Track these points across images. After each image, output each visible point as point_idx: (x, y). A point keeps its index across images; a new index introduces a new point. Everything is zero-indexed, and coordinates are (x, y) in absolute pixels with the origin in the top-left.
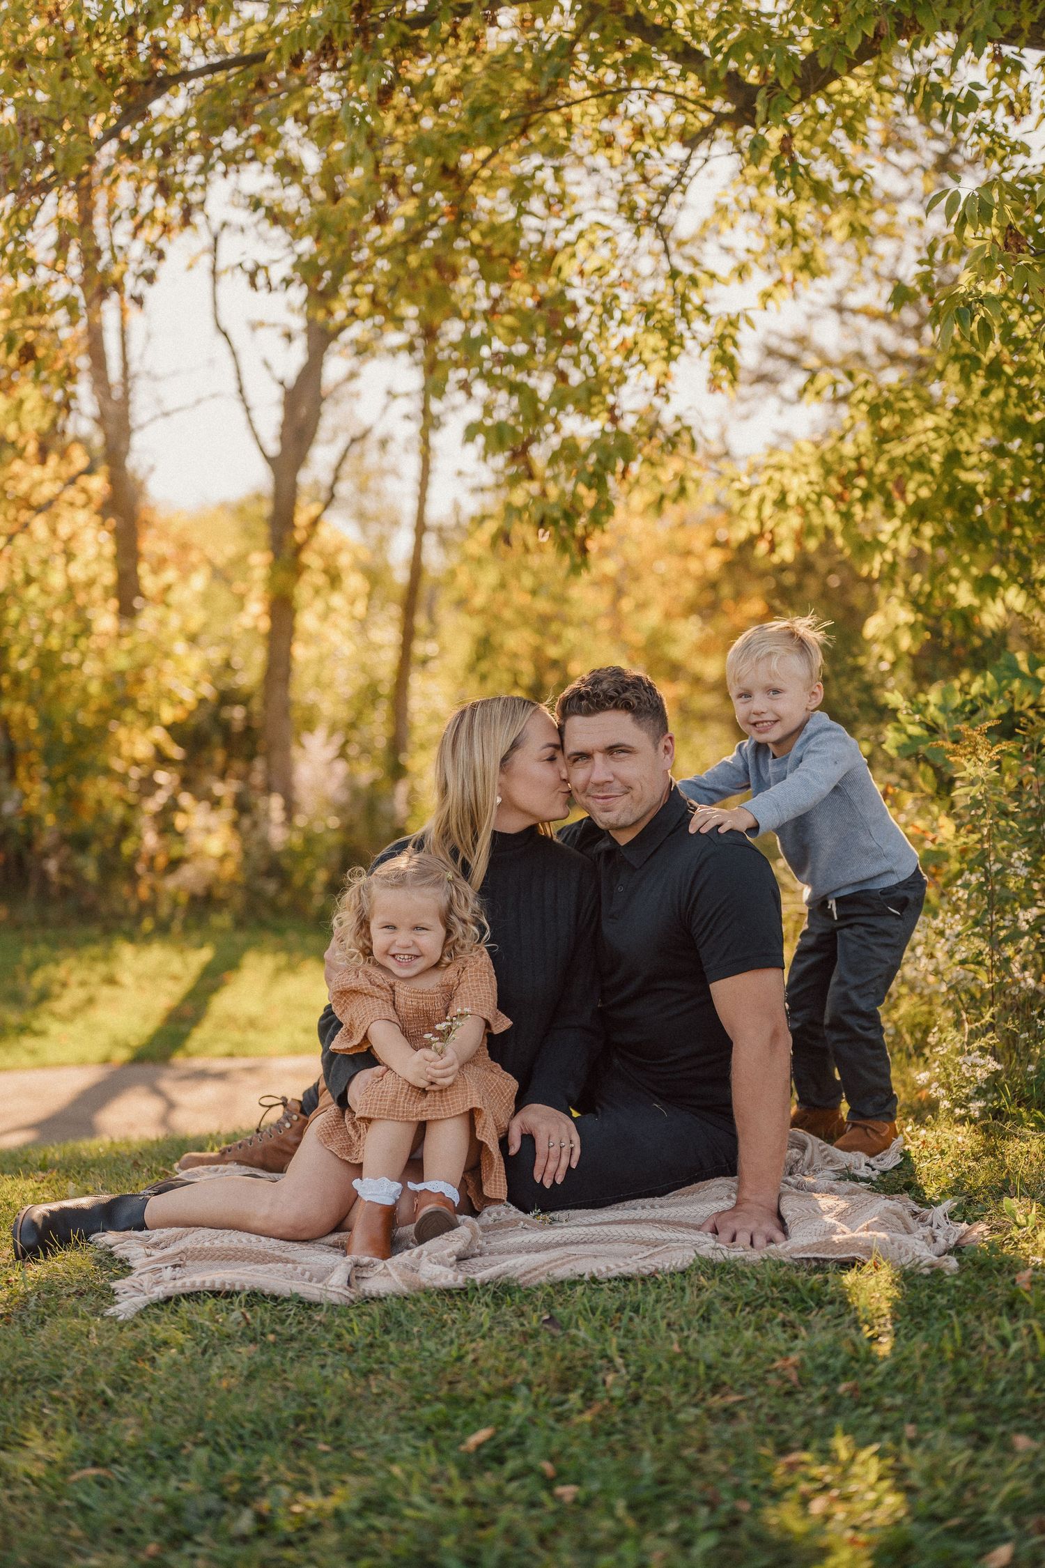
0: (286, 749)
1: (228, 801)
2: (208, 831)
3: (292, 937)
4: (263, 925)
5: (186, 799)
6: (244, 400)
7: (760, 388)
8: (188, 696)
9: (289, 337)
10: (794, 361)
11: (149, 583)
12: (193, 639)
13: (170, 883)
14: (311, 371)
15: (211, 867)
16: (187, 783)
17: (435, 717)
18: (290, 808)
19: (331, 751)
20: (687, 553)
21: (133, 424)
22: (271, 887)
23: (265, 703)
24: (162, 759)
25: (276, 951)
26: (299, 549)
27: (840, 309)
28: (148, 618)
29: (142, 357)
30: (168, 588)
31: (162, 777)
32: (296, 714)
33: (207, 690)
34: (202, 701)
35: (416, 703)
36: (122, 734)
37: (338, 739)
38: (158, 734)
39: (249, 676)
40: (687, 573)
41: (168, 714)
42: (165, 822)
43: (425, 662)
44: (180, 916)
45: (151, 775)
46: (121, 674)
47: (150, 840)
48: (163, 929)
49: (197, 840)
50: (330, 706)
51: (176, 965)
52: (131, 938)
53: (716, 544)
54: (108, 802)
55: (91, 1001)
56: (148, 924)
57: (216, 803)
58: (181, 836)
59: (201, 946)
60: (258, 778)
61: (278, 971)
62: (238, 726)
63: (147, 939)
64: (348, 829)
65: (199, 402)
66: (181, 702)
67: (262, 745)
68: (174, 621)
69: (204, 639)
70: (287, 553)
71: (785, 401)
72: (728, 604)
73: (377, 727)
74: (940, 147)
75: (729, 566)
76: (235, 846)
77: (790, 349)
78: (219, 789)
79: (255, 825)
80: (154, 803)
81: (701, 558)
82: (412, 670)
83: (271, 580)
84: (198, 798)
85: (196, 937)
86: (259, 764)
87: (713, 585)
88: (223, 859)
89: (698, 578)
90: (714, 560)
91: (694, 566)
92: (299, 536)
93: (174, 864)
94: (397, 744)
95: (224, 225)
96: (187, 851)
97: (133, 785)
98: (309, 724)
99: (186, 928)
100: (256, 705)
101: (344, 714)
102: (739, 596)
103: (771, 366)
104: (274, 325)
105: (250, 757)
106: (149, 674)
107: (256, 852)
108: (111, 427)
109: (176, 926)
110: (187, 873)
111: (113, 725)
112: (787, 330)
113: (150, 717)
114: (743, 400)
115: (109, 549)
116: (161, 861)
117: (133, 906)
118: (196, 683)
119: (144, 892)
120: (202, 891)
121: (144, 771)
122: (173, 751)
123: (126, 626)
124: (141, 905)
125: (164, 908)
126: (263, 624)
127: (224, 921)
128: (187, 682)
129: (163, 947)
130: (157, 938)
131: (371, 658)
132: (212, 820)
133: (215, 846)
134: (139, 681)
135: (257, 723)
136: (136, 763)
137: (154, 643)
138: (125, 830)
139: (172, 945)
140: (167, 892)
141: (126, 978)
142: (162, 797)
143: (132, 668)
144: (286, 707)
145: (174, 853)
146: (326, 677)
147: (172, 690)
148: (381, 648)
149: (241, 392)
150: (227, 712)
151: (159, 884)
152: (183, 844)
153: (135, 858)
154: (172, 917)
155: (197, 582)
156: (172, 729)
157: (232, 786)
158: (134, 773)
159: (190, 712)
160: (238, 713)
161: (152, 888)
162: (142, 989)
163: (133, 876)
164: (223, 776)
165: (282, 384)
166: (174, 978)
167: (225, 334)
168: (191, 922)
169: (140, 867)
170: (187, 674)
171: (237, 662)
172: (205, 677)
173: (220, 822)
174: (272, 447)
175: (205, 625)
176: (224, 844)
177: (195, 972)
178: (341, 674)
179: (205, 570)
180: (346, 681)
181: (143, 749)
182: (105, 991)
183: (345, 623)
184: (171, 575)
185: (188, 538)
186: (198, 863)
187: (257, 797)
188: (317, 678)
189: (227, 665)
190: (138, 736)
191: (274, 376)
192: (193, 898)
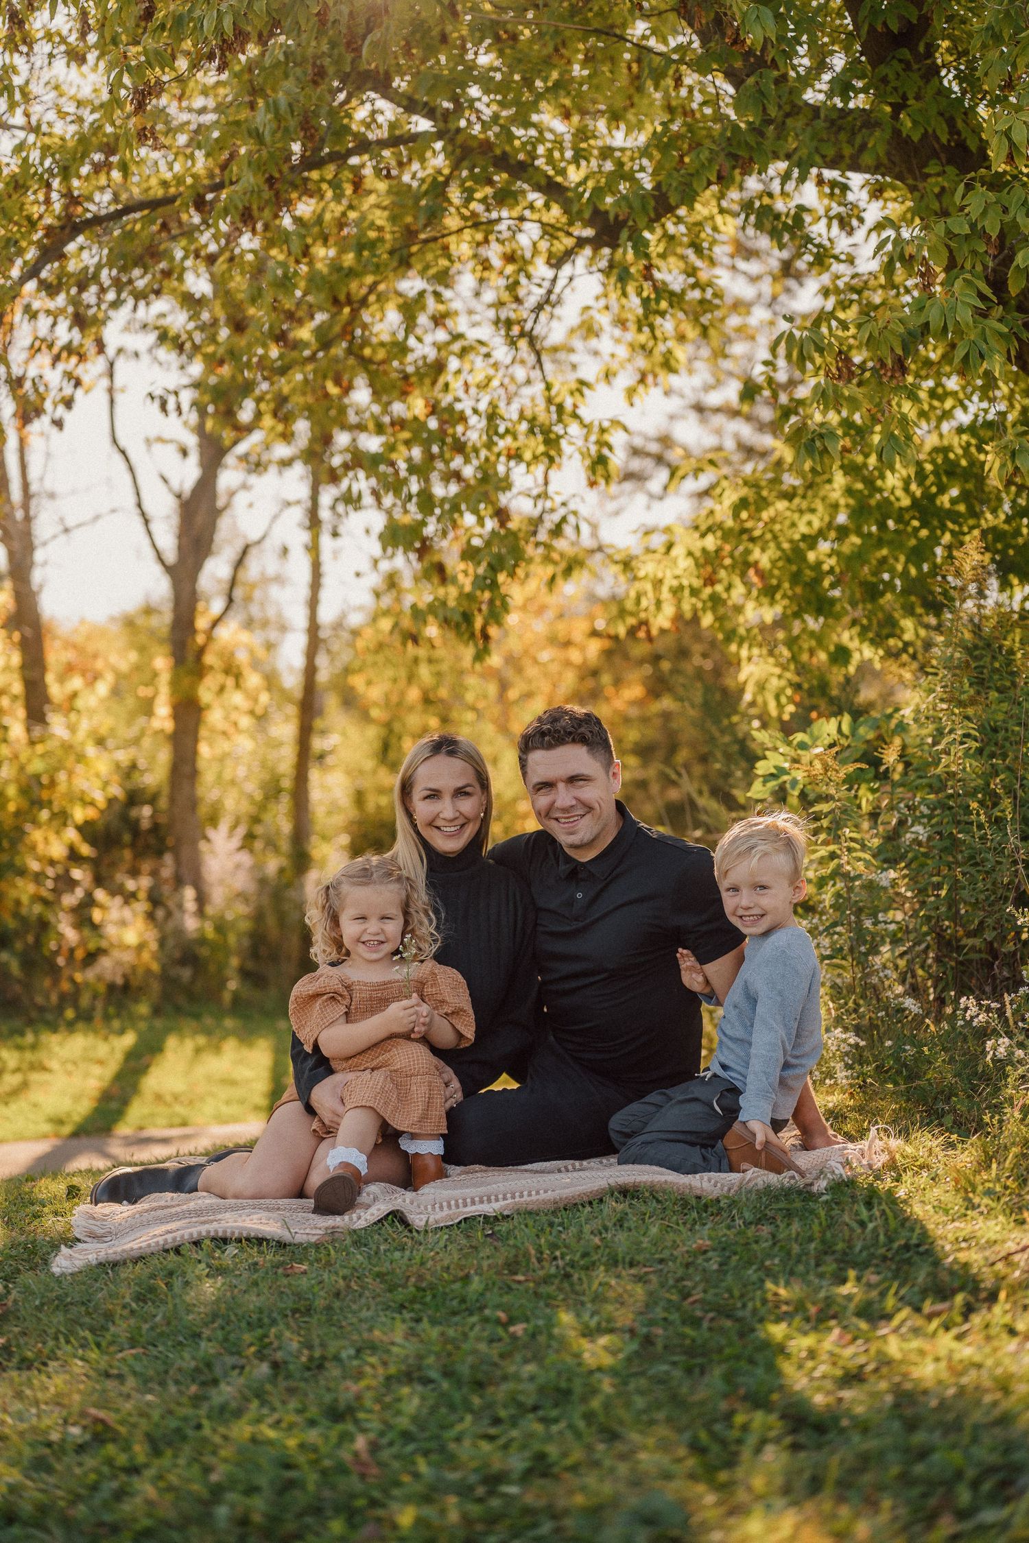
0: (194, 843)
1: (142, 895)
2: (123, 923)
3: (208, 1021)
4: (178, 1010)
5: (100, 895)
6: (143, 514)
7: (628, 486)
8: (99, 797)
9: (184, 453)
10: (659, 460)
11: (56, 690)
12: (100, 742)
13: (90, 975)
14: (206, 484)
15: (128, 957)
16: (99, 881)
17: (333, 809)
18: (201, 900)
19: (236, 842)
20: (567, 644)
21: (36, 542)
22: (186, 973)
23: (172, 800)
24: (74, 856)
25: (195, 1033)
26: (201, 651)
27: (699, 408)
28: (57, 725)
29: (41, 479)
30: (74, 695)
31: (77, 874)
32: (203, 810)
33: (116, 791)
34: (111, 801)
35: (316, 794)
36: (37, 835)
37: (241, 831)
38: (71, 834)
39: (155, 776)
40: (568, 663)
41: (80, 814)
42: (83, 916)
43: (321, 757)
44: (99, 1005)
45: (67, 871)
46: (37, 777)
47: (71, 935)
48: (85, 1018)
49: (111, 931)
50: (233, 804)
51: (102, 1049)
52: (54, 1029)
53: (595, 633)
54: (25, 899)
55: (25, 1085)
56: (70, 1014)
57: (130, 897)
58: (95, 927)
59: (122, 1032)
60: (167, 872)
61: (198, 1051)
62: (145, 824)
63: (71, 1026)
64: (258, 917)
65: (97, 518)
66: (92, 803)
67: (170, 841)
68: (85, 725)
69: (110, 743)
70: (190, 658)
71: (651, 496)
72: (609, 690)
73: (280, 820)
74: (785, 254)
75: (608, 654)
76: (151, 936)
77: (654, 448)
78: (131, 885)
79: (169, 914)
80: (69, 900)
81: (583, 649)
82: (310, 765)
83: (174, 683)
84: (112, 894)
85: (116, 1024)
86: (168, 859)
87: (595, 673)
88: (141, 947)
89: (579, 667)
90: (594, 648)
91: (575, 656)
92: (200, 639)
93: (91, 957)
94: (300, 836)
95: (120, 351)
96: (104, 944)
97: (50, 884)
98: (213, 820)
99: (107, 1018)
100: (163, 803)
101: (245, 808)
102: (618, 682)
103: (636, 464)
104: (171, 441)
105: (159, 853)
106: (62, 777)
107: (171, 942)
108: (16, 545)
109: (98, 1014)
110: (105, 963)
111: (28, 827)
112: (652, 432)
113: (62, 817)
114: (613, 498)
115: (16, 659)
116: (80, 954)
117: (54, 998)
118: (106, 784)
119: (65, 986)
120: (119, 981)
121: (60, 869)
122: (85, 850)
123: (37, 731)
124: (63, 997)
125: (85, 1001)
126: (169, 726)
127: (143, 1009)
128: (98, 783)
129: (85, 1035)
130: (80, 1025)
131: (273, 755)
132: (127, 913)
133: (131, 937)
134: (53, 783)
135: (163, 820)
136: (52, 863)
137: (67, 747)
138: (44, 926)
139: (96, 1032)
140: (87, 984)
141: (54, 1064)
142: (79, 893)
143: (46, 772)
144: (194, 803)
145: (92, 946)
146: (227, 775)
147: (83, 792)
148: (281, 744)
149: (139, 505)
150: (134, 813)
151: (79, 977)
152: (101, 936)
153: (57, 953)
154: (93, 1008)
155: (102, 688)
156: (86, 830)
157: (145, 882)
158: (50, 872)
159: (102, 812)
160: (146, 811)
161: (72, 980)
162: (69, 1074)
163: (55, 971)
164: (134, 873)
165: (179, 496)
166: (100, 1062)
167: (123, 452)
168: (111, 1010)
169: (61, 961)
170: (98, 775)
171: (142, 764)
172: (116, 778)
173: (135, 914)
174: (171, 557)
175: (112, 730)
176: (140, 935)
177: (119, 1056)
178: (241, 772)
179: (109, 678)
180: (247, 778)
181: (57, 850)
182: (35, 1077)
183: (245, 722)
184: (76, 683)
185: (91, 648)
186: (116, 954)
187: (166, 889)
188: (219, 776)
189: (134, 766)
190: (52, 837)
191: (170, 490)
192: (111, 987)
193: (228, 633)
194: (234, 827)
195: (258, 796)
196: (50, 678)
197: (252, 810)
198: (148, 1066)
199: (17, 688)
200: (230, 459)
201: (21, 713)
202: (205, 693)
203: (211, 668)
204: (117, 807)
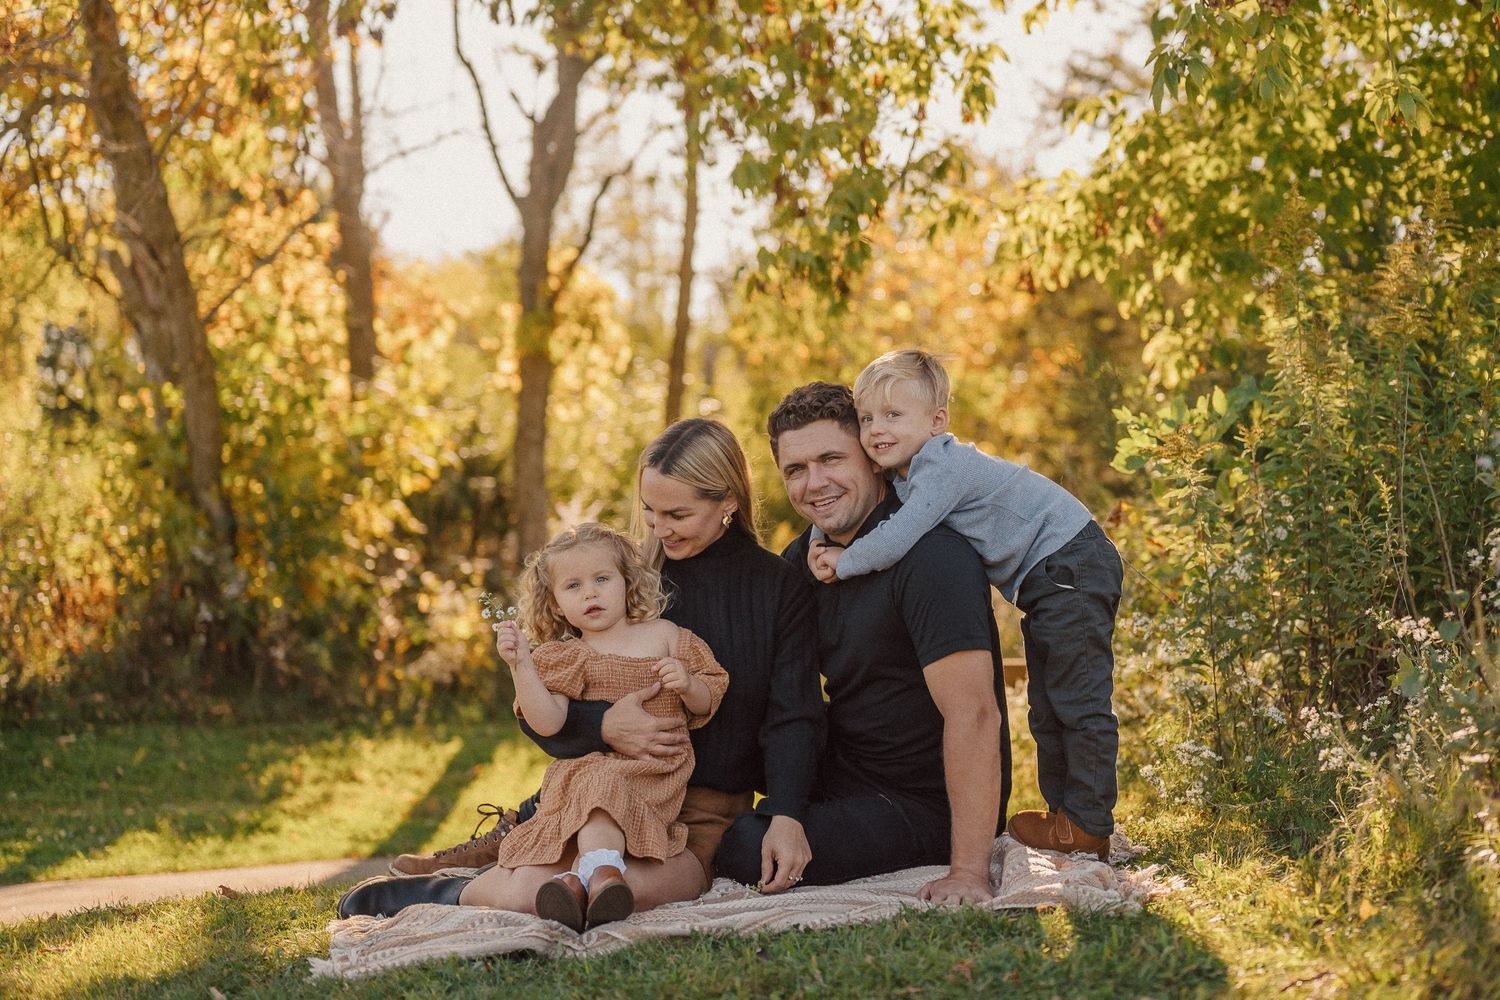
0: (540, 520)
1: (477, 580)
2: (454, 612)
5: (428, 578)
6: (490, 138)
8: (432, 467)
9: (540, 67)
11: (386, 341)
12: (435, 402)
13: (413, 671)
14: (564, 102)
15: (460, 651)
16: (429, 562)
21: (367, 166)
23: (517, 471)
24: (400, 533)
26: (554, 297)
28: (385, 380)
29: (375, 91)
30: (407, 346)
31: (401, 554)
32: (552, 482)
33: (449, 458)
34: (445, 470)
36: (357, 508)
37: (597, 508)
38: (397, 507)
39: (498, 442)
41: (408, 484)
42: (406, 602)
44: (423, 705)
45: (390, 550)
46: (357, 439)
47: (390, 623)
48: (405, 721)
49: (441, 623)
50: (593, 477)
51: (422, 758)
52: (369, 734)
54: (340, 582)
55: (326, 799)
56: (388, 716)
57: (463, 583)
58: (423, 617)
59: (448, 739)
60: (509, 555)
62: (487, 498)
63: (387, 732)
66: (423, 472)
67: (513, 519)
68: (416, 381)
69: (449, 402)
70: (541, 303)
76: (484, 628)
77: (1099, 70)
78: (466, 568)
80: (390, 584)
83: (522, 333)
84: (443, 578)
85: (441, 729)
86: (512, 539)
88: (472, 642)
92: (553, 283)
93: (416, 651)
96: (431, 635)
97: (370, 564)
98: (566, 493)
99: (431, 722)
101: (606, 481)
105: (502, 533)
106: (388, 440)
108: (341, 170)
109: (420, 718)
110: (431, 658)
111: (347, 498)
113: (387, 488)
115: (340, 303)
116: (401, 647)
117: (371, 698)
118: (440, 449)
119: (383, 682)
120: (447, 678)
121: (382, 547)
122: (414, 525)
123: (361, 388)
124: (380, 697)
125: (406, 699)
126: (516, 384)
127: (474, 712)
128: (430, 449)
129: (404, 741)
130: (398, 732)
131: (637, 419)
132: (459, 600)
133: (463, 628)
134: (378, 446)
135: (507, 494)
136: (374, 540)
137: (395, 406)
138: (362, 612)
139: (416, 740)
140: (408, 681)
141: (364, 774)
142: (401, 575)
143: (368, 434)
144: (540, 475)
145: (416, 638)
146: (586, 441)
147: (413, 458)
148: (651, 407)
149: (486, 127)
150: (474, 483)
151: (399, 673)
152: (427, 627)
153: (373, 645)
154: (415, 709)
155: (440, 338)
156: (412, 502)
157: (482, 565)
158: (371, 550)
159: (434, 482)
160: (487, 484)
161: (392, 678)
162: (382, 785)
163: (371, 666)
164: (471, 555)
165: (532, 118)
166: (419, 773)
167: (468, 65)
168: (437, 714)
169: (379, 655)
170: (430, 439)
171: (485, 426)
172: (449, 444)
173: (468, 601)
174: (522, 188)
175: (449, 386)
176: (473, 625)
177: (441, 765)
178: (603, 438)
179: (449, 325)
180: (609, 446)
181: (381, 525)
182: (342, 788)
183: (604, 379)
184: (411, 332)
185: (428, 292)
186: (443, 647)
187: (507, 575)
188: (577, 443)
189: (475, 429)
190: (375, 512)
191: (522, 111)
192: (438, 687)
193: (585, 279)
194: (587, 505)
195: (621, 467)
196: (379, 325)
197: (614, 483)
198: (475, 778)
199: (341, 336)
200: (593, 76)
201: (345, 365)
202: (556, 347)
203: (565, 316)
204: (456, 477)
